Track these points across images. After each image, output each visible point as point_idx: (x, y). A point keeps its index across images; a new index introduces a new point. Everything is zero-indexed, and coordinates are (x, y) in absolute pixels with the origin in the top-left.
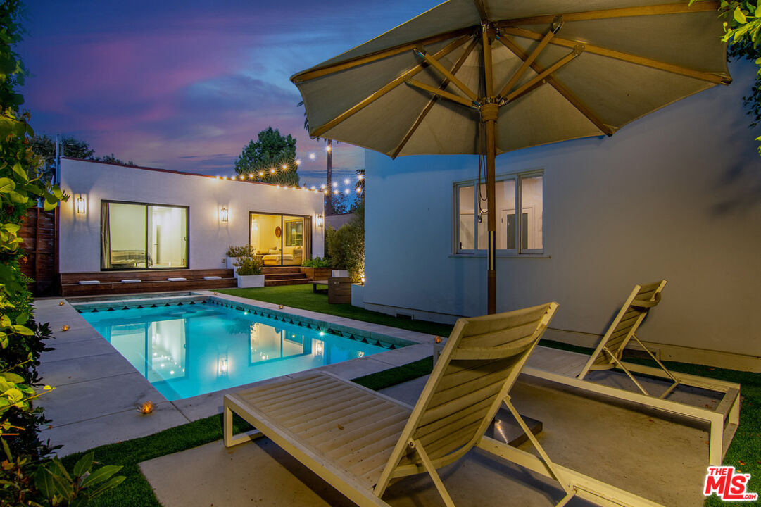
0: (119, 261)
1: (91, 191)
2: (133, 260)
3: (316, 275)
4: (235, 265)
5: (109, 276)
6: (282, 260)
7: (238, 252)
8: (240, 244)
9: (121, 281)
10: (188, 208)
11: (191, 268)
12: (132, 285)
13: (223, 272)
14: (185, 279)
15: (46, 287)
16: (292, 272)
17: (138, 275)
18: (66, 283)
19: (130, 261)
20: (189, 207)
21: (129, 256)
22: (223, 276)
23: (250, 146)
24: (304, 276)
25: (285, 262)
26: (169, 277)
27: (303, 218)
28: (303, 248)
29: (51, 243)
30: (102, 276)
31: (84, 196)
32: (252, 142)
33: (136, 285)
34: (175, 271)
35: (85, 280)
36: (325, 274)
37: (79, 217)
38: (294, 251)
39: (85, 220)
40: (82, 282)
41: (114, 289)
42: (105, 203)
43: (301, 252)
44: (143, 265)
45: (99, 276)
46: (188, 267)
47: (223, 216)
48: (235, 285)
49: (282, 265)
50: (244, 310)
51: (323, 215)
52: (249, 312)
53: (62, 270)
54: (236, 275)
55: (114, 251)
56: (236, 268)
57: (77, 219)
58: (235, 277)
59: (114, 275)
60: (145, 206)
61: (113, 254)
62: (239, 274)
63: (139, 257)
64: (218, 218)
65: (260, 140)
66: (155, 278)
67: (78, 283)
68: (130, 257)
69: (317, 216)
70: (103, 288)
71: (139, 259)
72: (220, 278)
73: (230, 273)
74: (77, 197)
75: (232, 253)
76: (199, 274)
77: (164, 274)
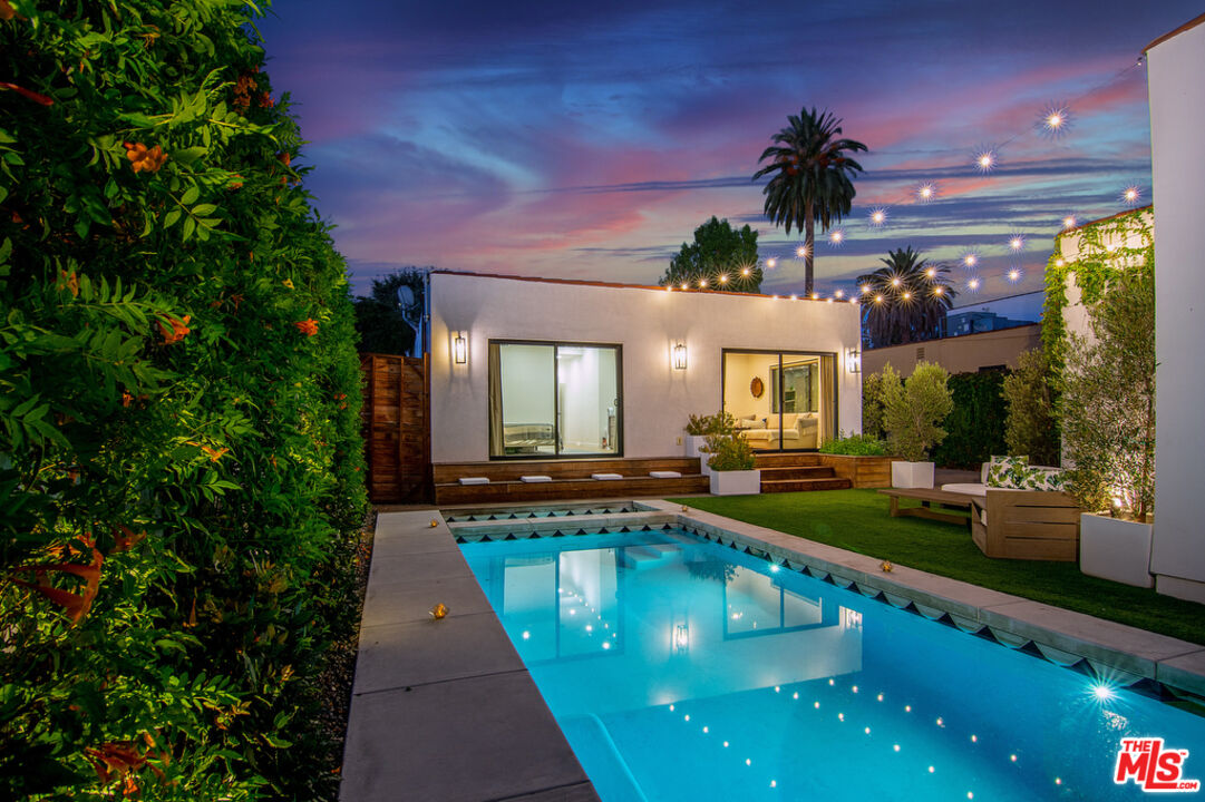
0: (515, 443)
1: (474, 325)
2: (534, 441)
3: (860, 470)
4: (704, 450)
5: (502, 469)
6: (781, 440)
7: (705, 427)
8: (709, 411)
9: (519, 479)
10: (619, 348)
11: (628, 455)
12: (538, 487)
13: (682, 464)
14: (620, 477)
15: (414, 486)
16: (805, 465)
17: (547, 468)
18: (441, 481)
19: (530, 442)
20: (621, 346)
21: (529, 434)
22: (683, 470)
23: (682, 252)
24: (832, 472)
25: (787, 445)
26: (593, 471)
27: (819, 357)
28: (817, 415)
29: (420, 414)
30: (493, 470)
31: (464, 335)
32: (685, 246)
33: (544, 487)
34: (600, 462)
35: (469, 476)
36: (878, 470)
37: (459, 369)
38: (801, 422)
39: (466, 375)
40: (465, 481)
41: (511, 494)
42: (494, 344)
43: (815, 423)
44: (551, 450)
45: (487, 470)
46: (621, 453)
47: (677, 358)
48: (706, 489)
49: (781, 450)
50: (768, 558)
51: (859, 350)
52: (786, 564)
53: (434, 460)
54: (706, 470)
55: (507, 426)
56: (705, 458)
57: (456, 374)
58: (703, 473)
59: (511, 469)
60: (553, 348)
61: (506, 431)
62: (714, 468)
63: (543, 436)
64: (670, 363)
65: (698, 240)
66: (570, 474)
67: (458, 481)
68: (530, 436)
69: (847, 352)
70: (494, 491)
71: (544, 438)
72: (678, 475)
73: (691, 466)
74: (455, 336)
75: (695, 428)
76: (639, 467)
77: (585, 467)
